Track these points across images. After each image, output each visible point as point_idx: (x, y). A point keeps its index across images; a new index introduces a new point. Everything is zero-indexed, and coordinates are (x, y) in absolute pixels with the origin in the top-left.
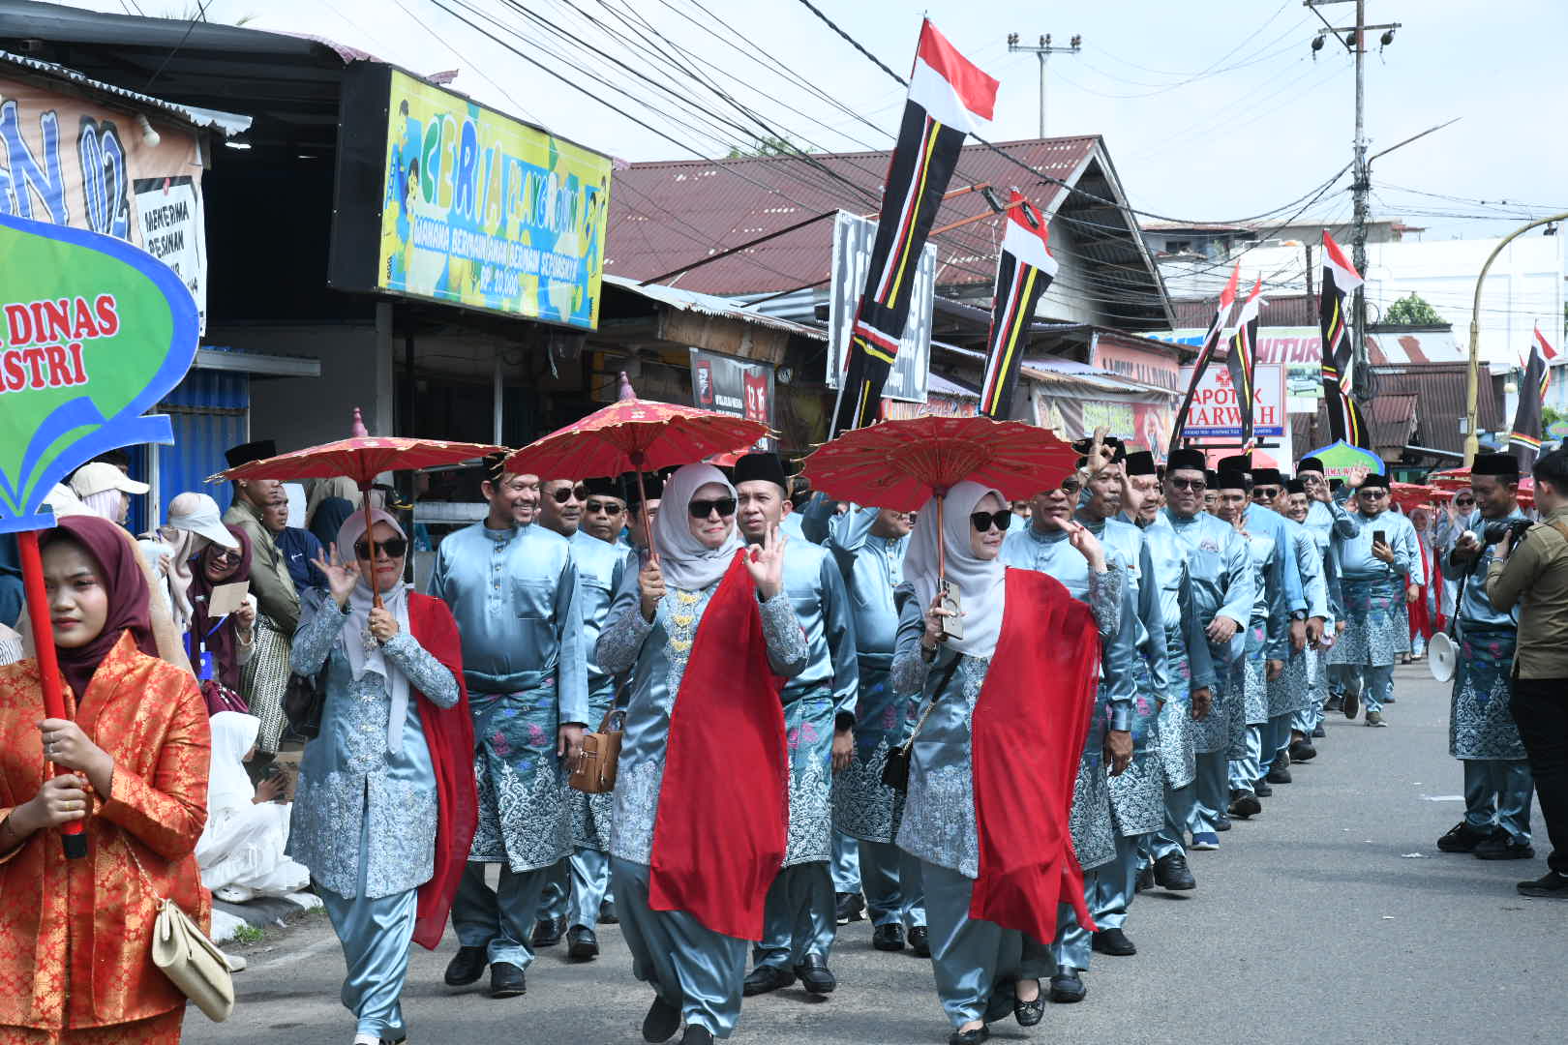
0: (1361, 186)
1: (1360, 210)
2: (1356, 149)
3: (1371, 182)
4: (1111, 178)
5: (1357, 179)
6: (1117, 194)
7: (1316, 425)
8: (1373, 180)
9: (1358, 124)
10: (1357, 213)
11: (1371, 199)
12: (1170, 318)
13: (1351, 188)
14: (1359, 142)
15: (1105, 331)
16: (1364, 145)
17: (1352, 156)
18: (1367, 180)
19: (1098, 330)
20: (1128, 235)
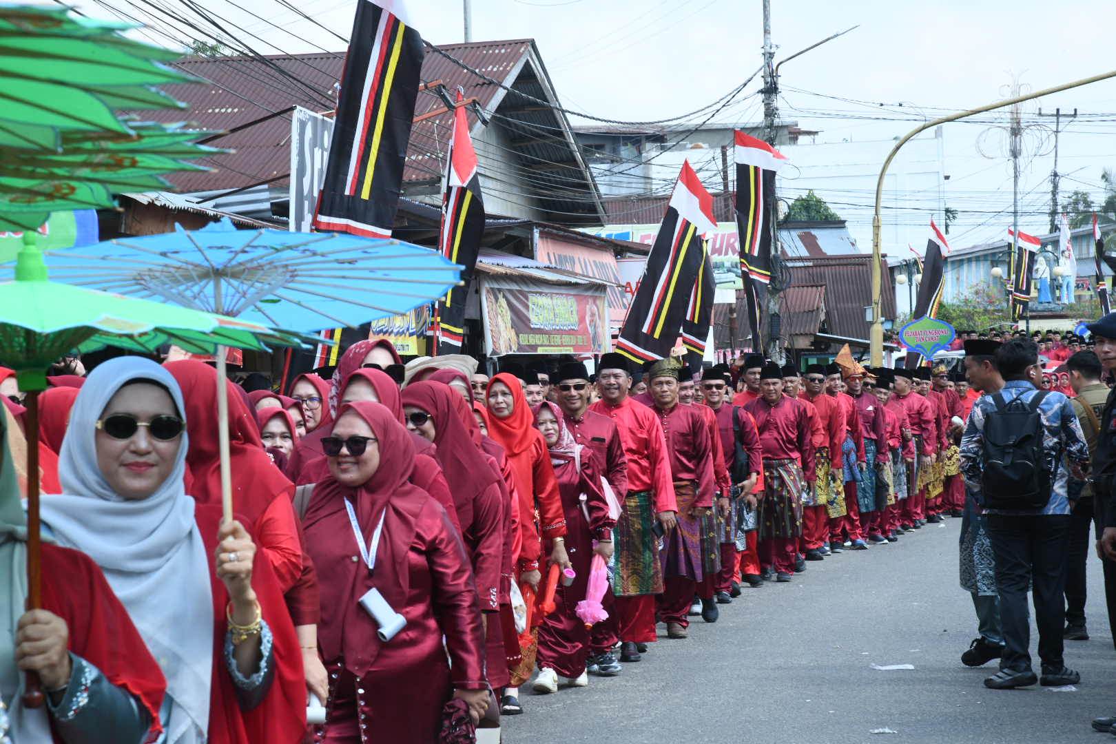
0: (771, 90)
1: (770, 112)
2: (764, 54)
3: (779, 86)
4: (543, 80)
5: (766, 83)
6: (549, 95)
7: (735, 315)
8: (781, 83)
9: (766, 31)
10: (767, 115)
11: (778, 102)
12: (601, 213)
13: (761, 92)
14: (768, 48)
15: (545, 226)
16: (772, 51)
17: (761, 61)
18: (775, 83)
19: (538, 225)
20: (561, 134)
